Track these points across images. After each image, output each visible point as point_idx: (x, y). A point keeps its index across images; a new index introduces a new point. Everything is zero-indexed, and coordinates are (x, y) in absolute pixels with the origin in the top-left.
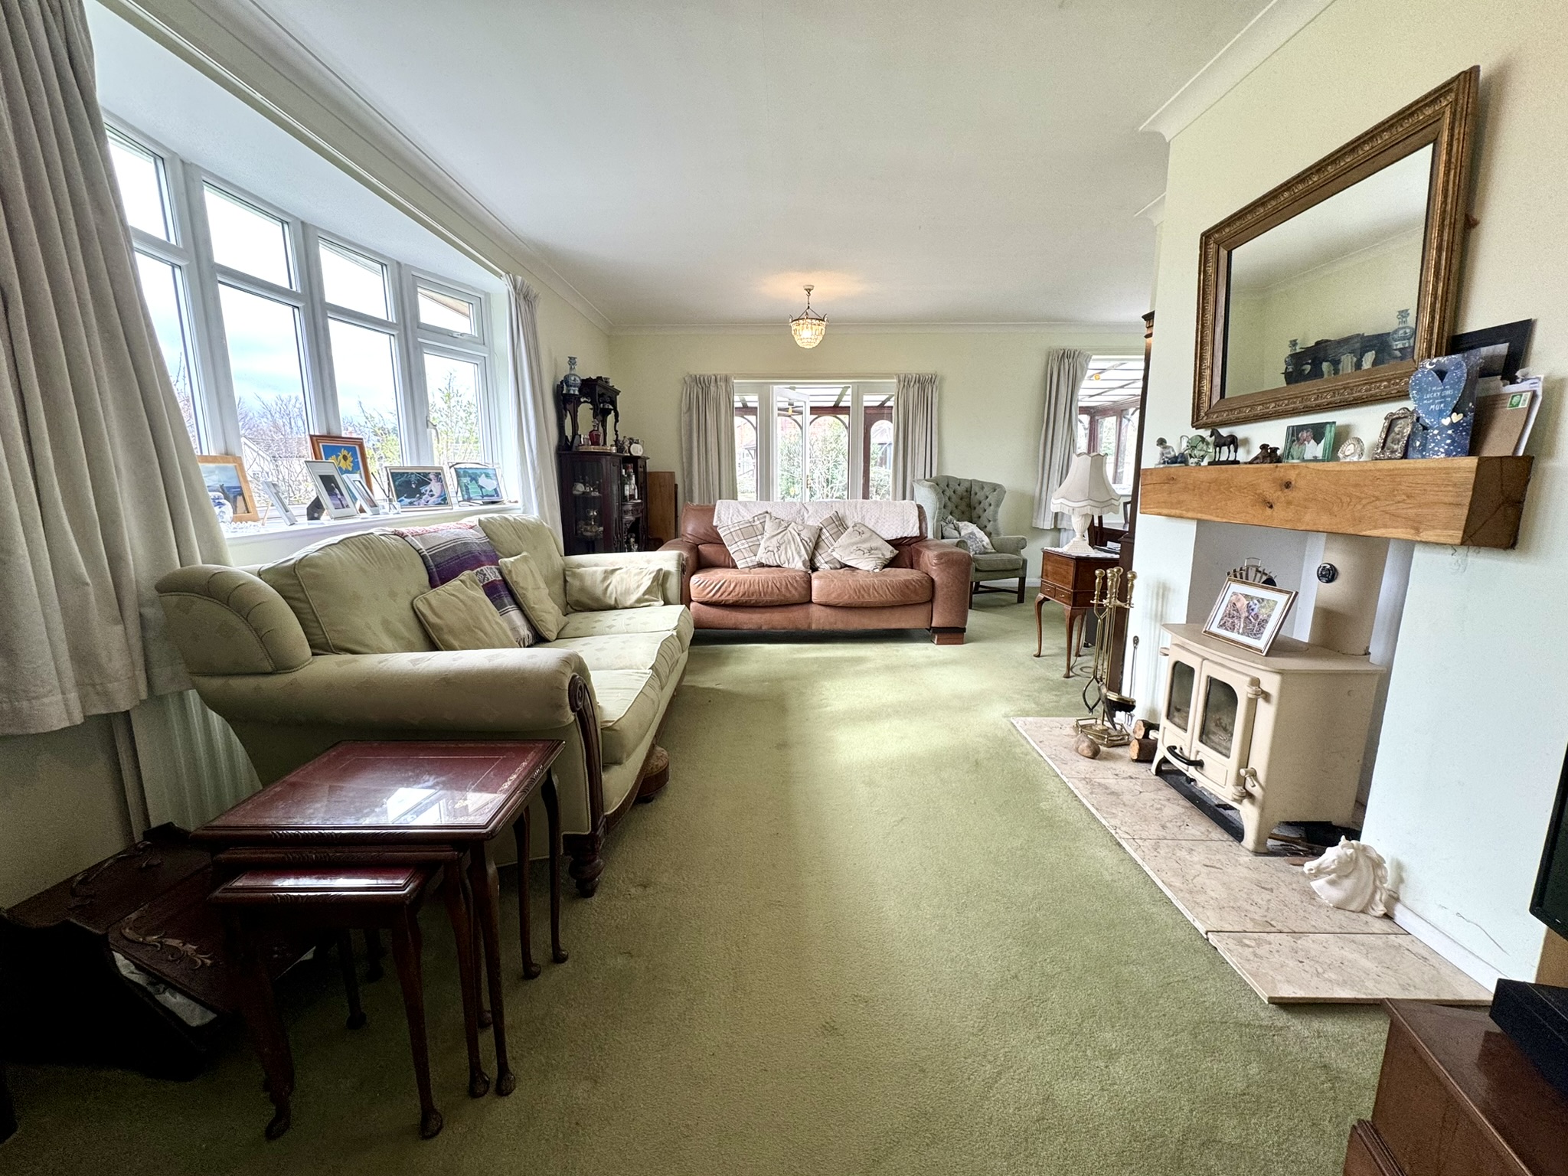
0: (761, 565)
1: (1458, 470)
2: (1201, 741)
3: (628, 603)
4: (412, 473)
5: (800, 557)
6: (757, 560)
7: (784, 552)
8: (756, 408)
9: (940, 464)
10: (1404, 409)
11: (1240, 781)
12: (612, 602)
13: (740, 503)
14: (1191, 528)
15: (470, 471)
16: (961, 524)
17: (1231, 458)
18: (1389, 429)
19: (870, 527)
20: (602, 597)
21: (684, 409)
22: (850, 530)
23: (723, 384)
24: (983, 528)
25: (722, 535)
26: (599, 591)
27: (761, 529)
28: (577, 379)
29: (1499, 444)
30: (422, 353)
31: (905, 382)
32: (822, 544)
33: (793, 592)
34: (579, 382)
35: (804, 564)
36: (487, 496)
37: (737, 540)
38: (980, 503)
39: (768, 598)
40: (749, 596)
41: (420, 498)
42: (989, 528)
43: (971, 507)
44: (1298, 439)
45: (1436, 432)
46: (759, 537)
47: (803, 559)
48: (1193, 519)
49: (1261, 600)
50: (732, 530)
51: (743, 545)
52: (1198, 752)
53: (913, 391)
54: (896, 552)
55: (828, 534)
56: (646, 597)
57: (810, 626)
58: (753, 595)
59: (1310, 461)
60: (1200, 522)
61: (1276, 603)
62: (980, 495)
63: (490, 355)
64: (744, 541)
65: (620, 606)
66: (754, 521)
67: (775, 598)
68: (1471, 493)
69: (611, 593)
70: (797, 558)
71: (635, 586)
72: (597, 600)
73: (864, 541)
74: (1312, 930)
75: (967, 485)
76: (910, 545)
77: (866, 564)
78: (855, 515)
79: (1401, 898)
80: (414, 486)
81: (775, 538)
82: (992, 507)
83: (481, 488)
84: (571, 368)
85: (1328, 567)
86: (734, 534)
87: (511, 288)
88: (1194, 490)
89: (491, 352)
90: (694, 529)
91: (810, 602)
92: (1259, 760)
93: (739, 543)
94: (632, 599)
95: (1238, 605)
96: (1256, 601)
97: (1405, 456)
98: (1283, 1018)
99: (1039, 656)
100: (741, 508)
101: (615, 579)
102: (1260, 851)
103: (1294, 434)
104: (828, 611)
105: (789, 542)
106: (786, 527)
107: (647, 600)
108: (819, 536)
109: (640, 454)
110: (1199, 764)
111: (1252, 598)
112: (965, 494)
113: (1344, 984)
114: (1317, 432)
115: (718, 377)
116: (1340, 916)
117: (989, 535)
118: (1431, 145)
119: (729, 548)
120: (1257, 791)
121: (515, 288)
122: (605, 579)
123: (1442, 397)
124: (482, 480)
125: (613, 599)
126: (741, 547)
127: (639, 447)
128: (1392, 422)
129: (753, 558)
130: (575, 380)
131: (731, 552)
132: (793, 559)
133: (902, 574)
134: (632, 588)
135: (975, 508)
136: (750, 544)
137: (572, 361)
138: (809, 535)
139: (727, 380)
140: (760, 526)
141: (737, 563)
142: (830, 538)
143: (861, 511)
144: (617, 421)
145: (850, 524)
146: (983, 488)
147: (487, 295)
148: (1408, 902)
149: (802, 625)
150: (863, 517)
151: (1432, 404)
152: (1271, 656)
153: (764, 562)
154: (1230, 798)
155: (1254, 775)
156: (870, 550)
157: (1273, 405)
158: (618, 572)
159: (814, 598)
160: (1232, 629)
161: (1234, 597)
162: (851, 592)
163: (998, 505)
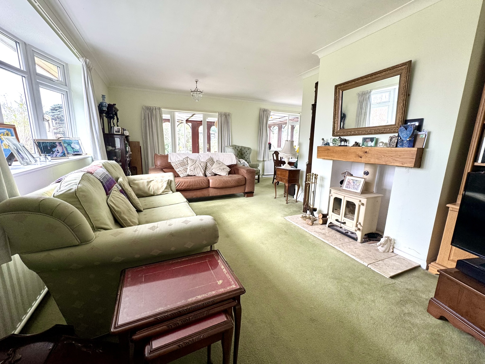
0: (189, 175)
1: (412, 151)
2: (344, 217)
3: (159, 193)
4: (48, 142)
5: (202, 172)
6: (187, 174)
7: (196, 171)
8: (169, 119)
9: (232, 142)
10: (394, 136)
11: (357, 226)
12: (152, 193)
13: (177, 154)
14: (331, 162)
15: (67, 141)
16: (241, 160)
17: (345, 145)
18: (391, 140)
19: (221, 161)
20: (148, 192)
21: (143, 118)
22: (216, 162)
23: (158, 111)
24: (246, 161)
25: (173, 166)
26: (146, 189)
27: (187, 163)
28: (107, 104)
29: (419, 144)
30: (39, 87)
31: (221, 115)
32: (207, 167)
33: (204, 184)
34: (107, 105)
35: (203, 175)
36: (76, 152)
37: (179, 167)
38: (244, 153)
39: (196, 187)
40: (189, 187)
41: (53, 154)
42: (248, 160)
43: (242, 154)
44: (366, 141)
45: (406, 142)
46: (187, 166)
47: (203, 173)
48: (331, 160)
49: (356, 181)
50: (177, 164)
51: (181, 169)
52: (344, 220)
53: (223, 118)
54: (230, 169)
55: (209, 164)
56: (166, 190)
57: (209, 195)
58: (190, 186)
59: (370, 147)
60: (333, 160)
61: (361, 181)
62: (245, 151)
63: (69, 90)
64: (181, 167)
65: (155, 195)
66: (184, 160)
67: (198, 187)
68: (415, 156)
69: (152, 190)
70: (201, 173)
71: (161, 186)
72: (146, 193)
73: (221, 166)
74: (384, 259)
75: (240, 148)
76: (233, 167)
77: (224, 173)
78: (216, 157)
79: (395, 247)
80: (49, 148)
81: (193, 166)
82: (248, 155)
83: (73, 148)
84: (103, 100)
85: (367, 172)
86: (177, 165)
87: (84, 64)
88: (336, 152)
89: (70, 89)
90: (161, 164)
91: (209, 187)
92: (361, 220)
93: (180, 168)
94: (160, 191)
95: (350, 182)
96: (355, 181)
97: (396, 147)
98: (393, 281)
99: (276, 198)
100: (177, 155)
101: (151, 184)
102: (362, 242)
103: (365, 140)
104: (215, 190)
105: (198, 167)
106: (196, 162)
107: (166, 192)
108: (206, 165)
109: (128, 135)
110: (344, 223)
111: (354, 180)
112: (240, 150)
113: (398, 269)
114: (372, 140)
115: (156, 108)
116: (385, 254)
117: (248, 163)
118: (399, 75)
119: (176, 170)
120: (361, 228)
121: (86, 64)
122: (148, 185)
123: (406, 134)
124: (73, 145)
125: (153, 192)
126: (181, 170)
127: (127, 132)
128: (391, 138)
129: (186, 173)
130: (106, 104)
131: (177, 171)
132: (199, 173)
133: (235, 177)
134: (160, 187)
135: (243, 155)
136: (184, 168)
137: (103, 96)
138: (204, 165)
139: (159, 109)
140: (186, 162)
141: (180, 175)
142: (210, 165)
143: (218, 156)
144: (118, 121)
145: (215, 160)
146: (245, 149)
147: (67, 64)
148: (396, 248)
149: (207, 195)
150: (219, 159)
151: (404, 135)
152: (362, 194)
153: (190, 174)
154: (355, 230)
155: (360, 224)
156: (223, 169)
157: (357, 132)
158: (152, 181)
159: (211, 186)
160: (350, 188)
161: (348, 180)
162: (223, 183)
163: (250, 154)
